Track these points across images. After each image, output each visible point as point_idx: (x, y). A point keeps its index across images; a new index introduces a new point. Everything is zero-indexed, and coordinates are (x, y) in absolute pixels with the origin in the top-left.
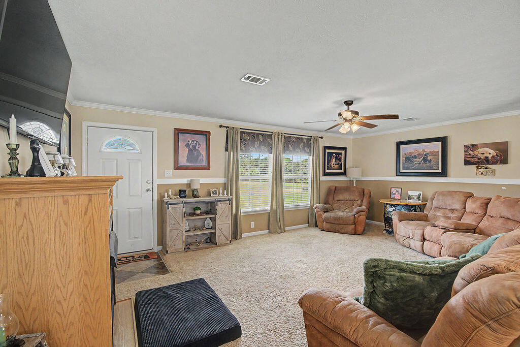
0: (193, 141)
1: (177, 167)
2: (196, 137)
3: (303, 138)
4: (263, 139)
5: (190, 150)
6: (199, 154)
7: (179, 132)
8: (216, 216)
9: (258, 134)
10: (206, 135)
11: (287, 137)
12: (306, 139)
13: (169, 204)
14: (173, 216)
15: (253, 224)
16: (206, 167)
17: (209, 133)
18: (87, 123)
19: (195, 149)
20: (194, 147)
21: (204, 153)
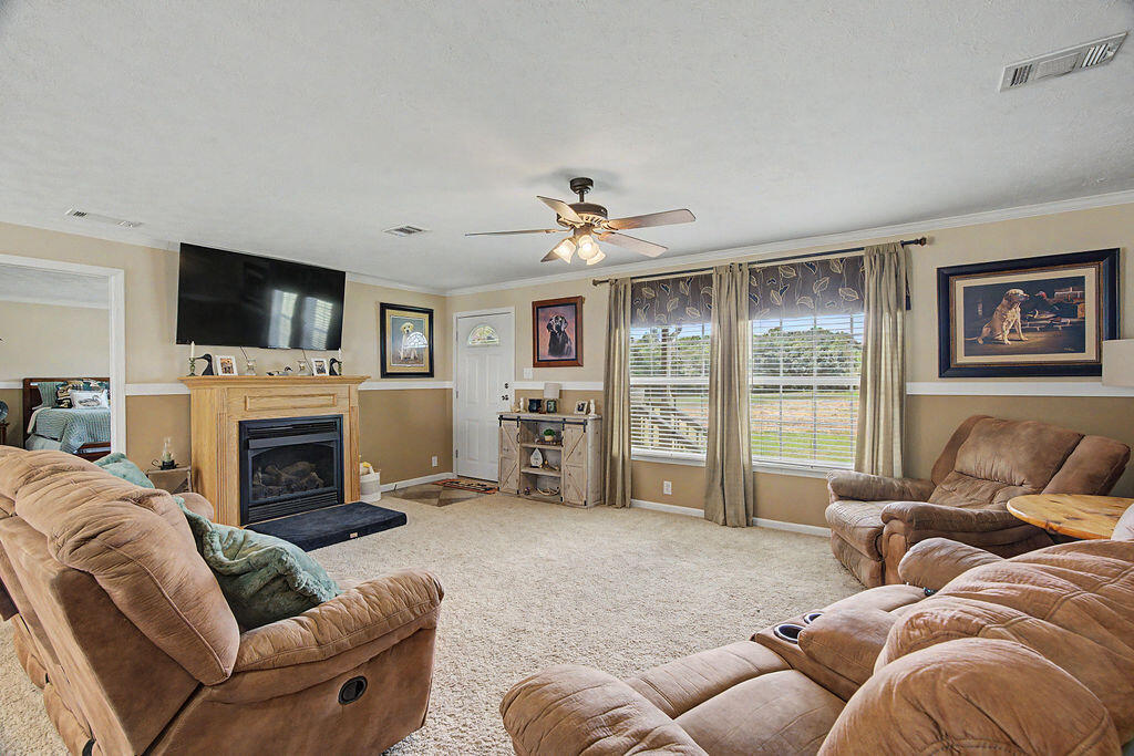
0: (557, 318)
1: (538, 363)
2: (561, 310)
3: (827, 262)
4: (692, 290)
5: (553, 334)
6: (566, 339)
7: (539, 307)
8: (562, 449)
9: (678, 280)
10: (575, 304)
11: (765, 270)
12: (842, 260)
13: (501, 418)
14: (506, 437)
15: (668, 487)
16: (576, 362)
17: (579, 300)
18: (455, 315)
19: (560, 331)
20: (558, 328)
21: (572, 337)
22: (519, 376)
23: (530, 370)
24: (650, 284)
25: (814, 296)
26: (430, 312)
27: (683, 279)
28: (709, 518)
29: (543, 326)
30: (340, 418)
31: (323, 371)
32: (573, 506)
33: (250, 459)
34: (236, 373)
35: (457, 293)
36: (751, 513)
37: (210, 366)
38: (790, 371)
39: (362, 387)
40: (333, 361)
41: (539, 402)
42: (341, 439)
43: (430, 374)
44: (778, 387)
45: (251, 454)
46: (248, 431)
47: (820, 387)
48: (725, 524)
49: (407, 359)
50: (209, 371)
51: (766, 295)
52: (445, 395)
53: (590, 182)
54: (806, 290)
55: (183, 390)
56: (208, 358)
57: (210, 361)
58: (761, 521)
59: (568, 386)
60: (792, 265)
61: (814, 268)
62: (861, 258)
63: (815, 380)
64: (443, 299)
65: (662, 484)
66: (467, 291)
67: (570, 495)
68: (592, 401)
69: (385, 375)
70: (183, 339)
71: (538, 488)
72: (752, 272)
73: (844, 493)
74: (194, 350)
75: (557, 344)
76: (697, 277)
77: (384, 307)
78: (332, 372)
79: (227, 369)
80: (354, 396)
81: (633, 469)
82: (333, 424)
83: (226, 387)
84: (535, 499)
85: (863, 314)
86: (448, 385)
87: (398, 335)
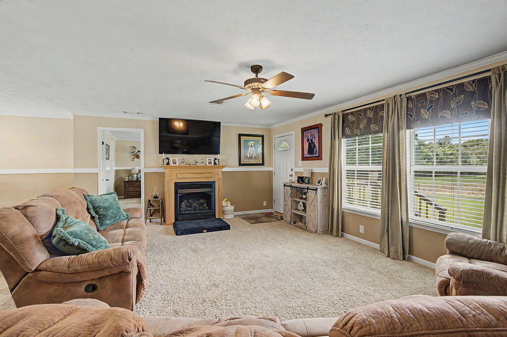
0: (311, 136)
1: (304, 159)
2: (312, 131)
3: (462, 84)
4: (374, 114)
5: (309, 144)
6: (315, 146)
7: (304, 130)
8: (307, 202)
9: (365, 110)
10: (318, 127)
11: (417, 96)
12: (473, 81)
13: (285, 185)
14: (286, 195)
15: (362, 229)
16: (319, 158)
17: (320, 126)
18: (274, 137)
19: (312, 142)
20: (312, 140)
21: (317, 145)
22: (296, 166)
23: (301, 162)
24: (352, 113)
25: (452, 110)
26: (263, 137)
27: (369, 108)
28: (382, 251)
29: (305, 140)
30: (214, 182)
31: (211, 163)
32: (312, 232)
33: (179, 197)
34: (177, 164)
35: (276, 126)
36: (407, 252)
37: (168, 161)
38: (440, 162)
39: (224, 170)
40: (215, 159)
41: (302, 178)
42: (215, 191)
43: (263, 164)
44: (431, 172)
45: (179, 195)
46: (178, 186)
47: (461, 173)
48: (389, 256)
49: (251, 158)
50: (168, 164)
51: (418, 113)
52: (270, 174)
53: (261, 67)
54: (446, 106)
55: (161, 170)
56: (168, 159)
57: (169, 160)
58: (414, 258)
59: (316, 170)
60: (436, 91)
61: (452, 90)
62: (490, 77)
63: (459, 168)
64: (269, 130)
65: (359, 227)
66: (278, 125)
67: (310, 226)
68: (324, 178)
69: (241, 165)
70: (161, 152)
71: (299, 221)
72: (408, 99)
73: (454, 249)
74: (164, 156)
75: (311, 150)
76: (376, 106)
77: (240, 135)
78: (215, 164)
79: (175, 163)
80: (220, 174)
81: (343, 215)
82: (211, 185)
83: (170, 169)
84: (296, 226)
85: (490, 120)
86: (271, 169)
87: (247, 147)
